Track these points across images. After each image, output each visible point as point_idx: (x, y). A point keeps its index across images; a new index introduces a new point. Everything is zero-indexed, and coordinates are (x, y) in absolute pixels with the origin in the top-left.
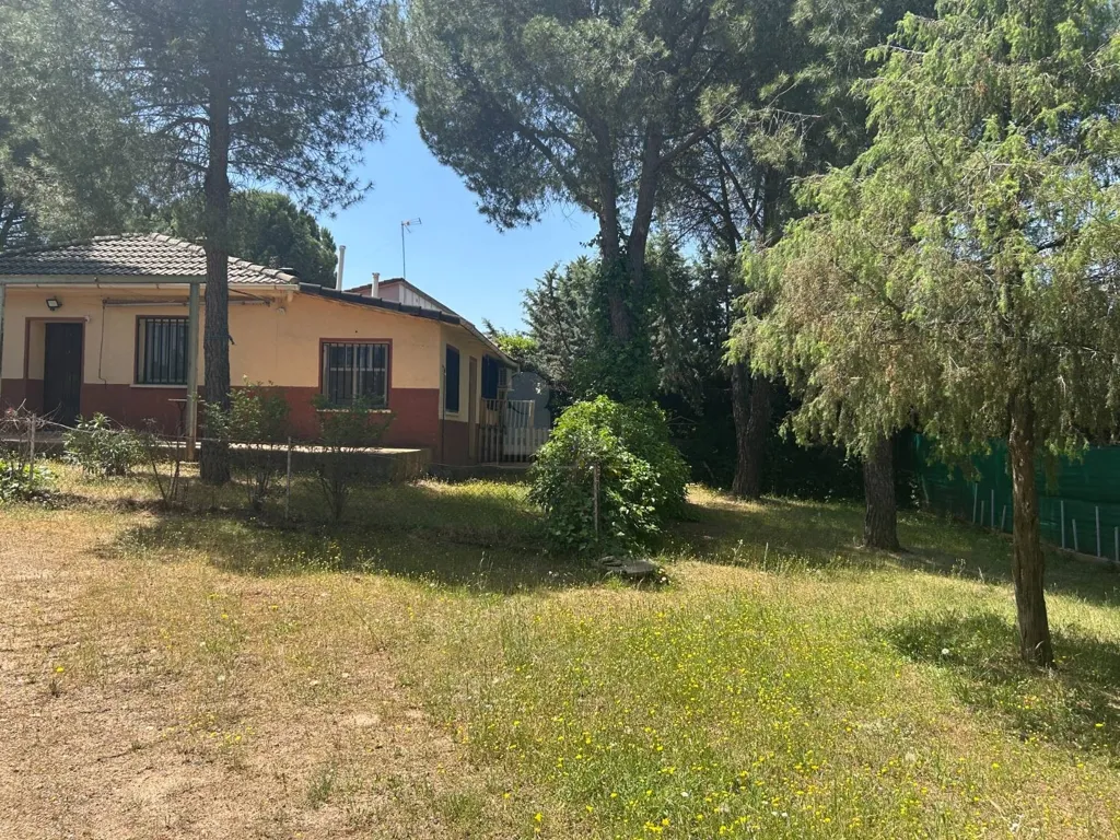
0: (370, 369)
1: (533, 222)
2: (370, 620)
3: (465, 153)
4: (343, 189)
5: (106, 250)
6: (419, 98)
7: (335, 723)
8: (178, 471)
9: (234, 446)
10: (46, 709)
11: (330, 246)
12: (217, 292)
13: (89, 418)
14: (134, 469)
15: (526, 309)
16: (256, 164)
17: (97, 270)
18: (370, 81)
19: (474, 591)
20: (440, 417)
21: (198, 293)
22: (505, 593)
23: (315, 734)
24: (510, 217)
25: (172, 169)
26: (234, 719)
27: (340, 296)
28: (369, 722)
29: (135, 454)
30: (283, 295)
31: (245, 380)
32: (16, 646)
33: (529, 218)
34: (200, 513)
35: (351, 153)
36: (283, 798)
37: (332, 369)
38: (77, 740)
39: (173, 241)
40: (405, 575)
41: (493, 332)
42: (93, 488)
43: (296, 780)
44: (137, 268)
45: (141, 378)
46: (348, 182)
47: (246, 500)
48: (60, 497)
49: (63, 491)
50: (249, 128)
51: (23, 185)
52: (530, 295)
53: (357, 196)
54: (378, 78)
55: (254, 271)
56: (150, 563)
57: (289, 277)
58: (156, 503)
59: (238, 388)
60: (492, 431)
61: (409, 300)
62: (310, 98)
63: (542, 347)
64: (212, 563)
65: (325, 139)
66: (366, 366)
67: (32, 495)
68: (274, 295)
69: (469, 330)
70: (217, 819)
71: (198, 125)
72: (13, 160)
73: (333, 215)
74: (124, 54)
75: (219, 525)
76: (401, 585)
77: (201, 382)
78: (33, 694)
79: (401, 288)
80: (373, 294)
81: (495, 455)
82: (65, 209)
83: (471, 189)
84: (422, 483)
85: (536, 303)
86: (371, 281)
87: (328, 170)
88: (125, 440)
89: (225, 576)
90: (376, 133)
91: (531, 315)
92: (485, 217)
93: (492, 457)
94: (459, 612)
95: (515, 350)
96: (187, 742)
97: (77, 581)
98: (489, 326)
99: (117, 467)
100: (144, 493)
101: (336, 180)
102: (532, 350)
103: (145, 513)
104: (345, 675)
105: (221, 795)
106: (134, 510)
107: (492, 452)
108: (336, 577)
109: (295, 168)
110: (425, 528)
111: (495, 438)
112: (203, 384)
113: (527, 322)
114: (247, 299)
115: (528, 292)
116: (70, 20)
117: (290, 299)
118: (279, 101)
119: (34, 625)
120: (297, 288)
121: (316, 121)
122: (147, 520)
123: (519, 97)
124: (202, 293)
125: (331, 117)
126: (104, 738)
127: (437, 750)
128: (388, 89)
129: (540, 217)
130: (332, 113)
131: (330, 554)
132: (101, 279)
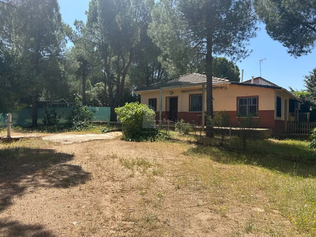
0: (252, 105)
1: (308, 53)
2: (258, 180)
3: (283, 35)
4: (244, 53)
5: (182, 79)
6: (267, 22)
7: (250, 209)
8: (201, 134)
9: (215, 127)
10: (177, 192)
11: (238, 70)
12: (209, 86)
13: (180, 120)
14: (190, 133)
15: (305, 82)
16: (218, 50)
17: (180, 84)
18: (252, 20)
19: (292, 175)
20: (275, 119)
21: (204, 87)
22: (304, 177)
23: (245, 211)
24: (299, 53)
25: (198, 56)
26: (222, 202)
27: (242, 84)
28: (261, 211)
29: (191, 129)
30: (226, 86)
31: (218, 110)
32: (169, 175)
33: (307, 52)
34: (207, 145)
35: (246, 43)
36: (238, 228)
37: (240, 105)
38: (185, 201)
39: (197, 74)
40: (267, 168)
41: (293, 91)
42: (181, 138)
43: (241, 223)
44: (189, 82)
45: (190, 110)
46: (245, 51)
47: (218, 142)
48: (175, 139)
49: (175, 138)
50: (217, 41)
51: (165, 65)
52: (307, 77)
53: (248, 55)
54: (254, 19)
55: (218, 80)
56: (196, 157)
57: (228, 80)
58: (196, 142)
59: (216, 112)
60: (293, 123)
61: (263, 83)
62: (233, 29)
63: (312, 94)
64: (211, 159)
65: (238, 40)
66: (250, 104)
67: (169, 139)
68: (223, 86)
69: (285, 91)
70: (220, 229)
71: (204, 43)
72: (163, 60)
73: (241, 61)
74: (187, 29)
75: (212, 149)
76: (266, 171)
77: (206, 110)
78: (174, 187)
79: (260, 80)
80: (252, 83)
81: (294, 131)
82: (174, 70)
83: (285, 46)
84: (270, 139)
85: (309, 80)
86: (251, 78)
87: (239, 49)
88: (188, 126)
89: (215, 163)
90: (254, 35)
91: (307, 84)
92: (290, 54)
93: (293, 131)
94: (287, 181)
95: (301, 96)
96: (210, 206)
97: (180, 161)
98: (291, 89)
99: (186, 133)
100: (193, 139)
101: (241, 51)
102: (308, 96)
103: (193, 144)
104: (252, 195)
105: (221, 223)
106: (191, 143)
107: (293, 130)
108: (246, 166)
109: (230, 50)
110: (272, 153)
111: (294, 126)
112: (206, 111)
113: (306, 87)
114: (216, 87)
115: (306, 76)
116: (175, 23)
117: (228, 86)
118: (225, 32)
119: (172, 170)
120: (230, 83)
121: (236, 36)
122: (194, 146)
123: (302, 13)
124: (206, 87)
125: (240, 33)
126: (191, 201)
127: (285, 224)
128: (257, 21)
129: (311, 51)
130: (240, 32)
131: (244, 159)
132: (182, 86)
